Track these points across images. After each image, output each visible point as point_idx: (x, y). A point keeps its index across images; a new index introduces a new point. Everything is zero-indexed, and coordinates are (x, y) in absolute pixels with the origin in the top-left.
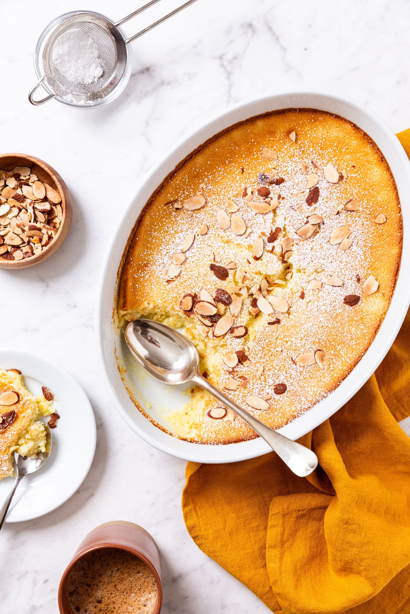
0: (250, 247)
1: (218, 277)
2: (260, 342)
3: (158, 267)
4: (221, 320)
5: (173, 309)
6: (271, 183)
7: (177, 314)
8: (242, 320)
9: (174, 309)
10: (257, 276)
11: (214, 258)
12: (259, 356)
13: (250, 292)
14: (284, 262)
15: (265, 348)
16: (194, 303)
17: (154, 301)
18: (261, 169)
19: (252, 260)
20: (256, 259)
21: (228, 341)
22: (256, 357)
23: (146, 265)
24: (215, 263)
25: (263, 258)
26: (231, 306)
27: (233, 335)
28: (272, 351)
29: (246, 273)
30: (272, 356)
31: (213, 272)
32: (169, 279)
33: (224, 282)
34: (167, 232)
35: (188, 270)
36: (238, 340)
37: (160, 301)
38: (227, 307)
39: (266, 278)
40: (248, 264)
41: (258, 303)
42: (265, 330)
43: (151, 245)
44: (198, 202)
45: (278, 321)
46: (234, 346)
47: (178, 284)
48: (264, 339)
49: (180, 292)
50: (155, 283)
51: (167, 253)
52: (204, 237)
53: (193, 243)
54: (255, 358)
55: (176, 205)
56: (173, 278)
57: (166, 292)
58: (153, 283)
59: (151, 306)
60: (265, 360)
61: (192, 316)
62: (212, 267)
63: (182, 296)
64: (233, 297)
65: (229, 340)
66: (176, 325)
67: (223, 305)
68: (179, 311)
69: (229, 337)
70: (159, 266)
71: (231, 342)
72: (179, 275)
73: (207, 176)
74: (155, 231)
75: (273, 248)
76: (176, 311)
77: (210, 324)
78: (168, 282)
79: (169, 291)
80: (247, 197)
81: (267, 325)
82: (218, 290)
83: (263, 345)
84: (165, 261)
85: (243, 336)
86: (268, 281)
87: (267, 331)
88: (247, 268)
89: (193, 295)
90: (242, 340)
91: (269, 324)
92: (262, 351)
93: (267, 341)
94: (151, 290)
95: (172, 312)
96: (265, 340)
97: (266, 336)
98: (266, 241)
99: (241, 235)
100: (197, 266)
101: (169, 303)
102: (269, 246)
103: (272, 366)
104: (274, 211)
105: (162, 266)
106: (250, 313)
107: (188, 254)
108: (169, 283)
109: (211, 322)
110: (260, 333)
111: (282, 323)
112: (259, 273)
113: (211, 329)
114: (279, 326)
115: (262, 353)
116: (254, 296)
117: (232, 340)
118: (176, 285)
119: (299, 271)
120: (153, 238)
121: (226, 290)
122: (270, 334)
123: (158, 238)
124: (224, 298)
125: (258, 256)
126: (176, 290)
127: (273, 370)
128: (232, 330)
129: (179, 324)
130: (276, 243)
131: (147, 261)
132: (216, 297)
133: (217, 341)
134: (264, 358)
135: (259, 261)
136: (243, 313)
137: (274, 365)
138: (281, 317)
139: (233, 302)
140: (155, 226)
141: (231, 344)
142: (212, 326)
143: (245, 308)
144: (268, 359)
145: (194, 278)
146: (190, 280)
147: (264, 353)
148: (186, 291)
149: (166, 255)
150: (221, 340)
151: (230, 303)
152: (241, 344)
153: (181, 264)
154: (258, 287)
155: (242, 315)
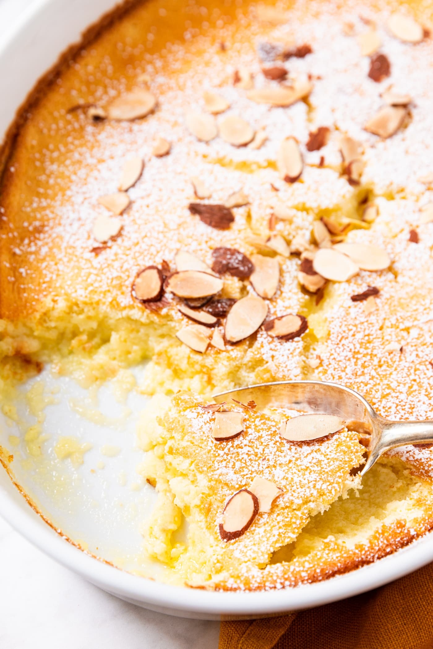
0: (272, 165)
1: (210, 224)
2: (343, 342)
3: (68, 228)
4: (235, 307)
5: (115, 304)
6: (287, 56)
7: (129, 319)
8: (287, 304)
9: (118, 304)
10: (299, 214)
11: (196, 193)
12: (348, 370)
13: (293, 248)
14: (353, 182)
15: (358, 352)
16: (164, 280)
17: (66, 294)
19: (281, 184)
20: (291, 180)
21: (263, 351)
22: (343, 374)
23: (39, 230)
24: (198, 201)
25: (304, 177)
26: (253, 278)
27: (273, 333)
28: (379, 355)
29: (272, 208)
30: (380, 366)
31: (197, 217)
32: (96, 245)
33: (226, 233)
34: (79, 162)
35: (139, 222)
36: (289, 345)
37: (81, 292)
38: (246, 283)
39: (321, 219)
40: (274, 193)
41: (317, 267)
42: (348, 314)
43: (46, 189)
44: (141, 103)
45: (374, 292)
46: (281, 359)
47: (120, 251)
48: (351, 333)
49: (126, 266)
50: (65, 260)
51: (85, 199)
52: (164, 159)
53: (141, 174)
54: (340, 378)
55: (93, 112)
56: (105, 243)
57: (95, 272)
58: (60, 260)
59: (62, 305)
60: (367, 377)
61: (164, 311)
62: (194, 209)
63: (134, 273)
64: (255, 259)
65: (267, 347)
66: (129, 353)
67: (236, 279)
68: (132, 307)
69: (265, 341)
70: (71, 225)
71: (272, 353)
72: (119, 234)
74: (52, 162)
75: (322, 159)
76: (125, 308)
77: (213, 320)
78: (96, 250)
79: (102, 269)
80: (241, 85)
81: (351, 303)
82: (217, 250)
83: (351, 346)
84: (83, 215)
85: (298, 334)
86: (326, 225)
87: (353, 315)
88: (272, 199)
89: (160, 267)
90: (298, 344)
91: (356, 298)
92: (353, 361)
93: (359, 336)
94: (58, 275)
95: (115, 315)
96: (354, 335)
97: (355, 326)
99: (245, 145)
100: (157, 211)
101: (105, 293)
102: (314, 157)
103: (389, 387)
104: (305, 99)
105: (76, 225)
106: (304, 289)
107: (133, 194)
108: (97, 255)
109: (214, 314)
110: (337, 322)
111: (385, 293)
112: (304, 209)
113: (216, 330)
114: (378, 301)
115: (356, 364)
116: (304, 255)
117: (272, 346)
118: (116, 254)
119: (390, 197)
120: (49, 176)
121: (236, 247)
122: (363, 319)
123: (62, 175)
124: (234, 262)
125: (294, 174)
126: (117, 264)
127: (393, 394)
128: (268, 325)
129: (135, 348)
130: (324, 151)
131: (41, 220)
132: (216, 263)
133: (236, 352)
134: (363, 374)
135: (296, 185)
136: (285, 289)
137: (394, 385)
138: (377, 282)
139: (257, 269)
140: (52, 151)
141: (273, 357)
142: (218, 324)
143: (288, 279)
144: (373, 373)
145: (155, 234)
146: (146, 240)
147: (360, 363)
148: (141, 262)
149: (83, 203)
150: (246, 351)
151: (251, 270)
152: (298, 351)
153: (121, 214)
154: (308, 236)
155: (284, 295)
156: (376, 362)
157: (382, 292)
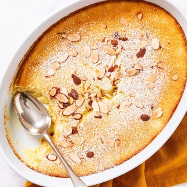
0: (97, 71)
1: (74, 82)
2: (87, 126)
3: (43, 67)
4: (69, 107)
5: (45, 92)
6: (120, 39)
8: (81, 110)
9: (45, 93)
10: (96, 88)
11: (76, 72)
12: (84, 133)
13: (90, 96)
14: (114, 85)
15: (89, 130)
16: (57, 93)
17: (35, 85)
18: (117, 29)
19: (96, 79)
20: (99, 79)
21: (69, 120)
22: (83, 133)
23: (37, 64)
24: (75, 74)
25: (103, 79)
26: (77, 101)
27: (73, 117)
28: (92, 133)
29: (91, 85)
30: (91, 135)
31: (73, 79)
32: (47, 75)
33: (77, 86)
34: (54, 49)
35: (59, 74)
36: (75, 121)
37: (38, 86)
38: (75, 101)
39: (101, 91)
40: (94, 80)
41: (93, 104)
42: (92, 120)
43: (43, 53)
44: (76, 38)
45: (100, 117)
46: (72, 123)
47: (51, 80)
48: (90, 124)
49: (51, 84)
50: (39, 76)
51: (51, 60)
52: (74, 58)
53: (66, 60)
54: (81, 133)
55: (63, 36)
56: (49, 76)
57: (44, 82)
58: (38, 75)
59: (33, 87)
60: (87, 136)
61: (54, 100)
62: (73, 76)
63: (52, 87)
64: (80, 96)
65: (70, 119)
66: (44, 102)
67: (73, 99)
68: (47, 95)
69: (71, 118)
70: (44, 66)
71: (71, 121)
72: (53, 75)
73: (85, 24)
74: (47, 47)
75: (110, 75)
76: (46, 94)
77: (62, 107)
78: (46, 77)
79: (45, 82)
80: (104, 43)
81: (94, 117)
82: (73, 90)
83: (88, 127)
84: (48, 65)
85: (78, 119)
86: (102, 93)
87: (93, 120)
88: (92, 82)
89: (58, 88)
90: (77, 121)
92: (86, 131)
93: (91, 126)
94: (36, 79)
95: (43, 94)
96: (90, 125)
97: (92, 123)
98: (107, 70)
99: (94, 63)
100: (65, 73)
101: (43, 89)
102: (108, 74)
103: (90, 141)
104: (117, 55)
105: (45, 67)
106: (86, 108)
107: (62, 65)
108: (46, 78)
109: (64, 106)
110: (88, 121)
111: (102, 119)
112: (98, 87)
113: (62, 110)
114: (100, 120)
115: (86, 132)
116: (92, 99)
117: (72, 119)
118: (50, 80)
119: (121, 92)
120: (45, 50)
121: (77, 91)
122: (94, 123)
123: (48, 51)
124: (74, 95)
125: (100, 78)
126: (49, 83)
127: (90, 143)
128: (73, 114)
129: (46, 101)
130: (112, 73)
131: (38, 62)
132: (70, 93)
133: (63, 118)
134: (87, 135)
135: (100, 81)
136: (83, 106)
137: (91, 141)
138: (103, 115)
139: (79, 99)
140: (48, 44)
141: (71, 122)
142: (63, 109)
143: (84, 104)
144: (89, 136)
145: (61, 79)
146: (59, 79)
147: (87, 132)
148: (55, 85)
149: (50, 61)
150: (66, 118)
151: (77, 99)
152: (76, 123)
153: (56, 69)
154: (95, 95)
155: (81, 107)
156: (91, 134)
157: (102, 118)
